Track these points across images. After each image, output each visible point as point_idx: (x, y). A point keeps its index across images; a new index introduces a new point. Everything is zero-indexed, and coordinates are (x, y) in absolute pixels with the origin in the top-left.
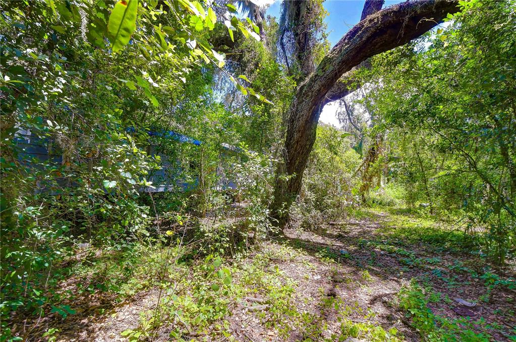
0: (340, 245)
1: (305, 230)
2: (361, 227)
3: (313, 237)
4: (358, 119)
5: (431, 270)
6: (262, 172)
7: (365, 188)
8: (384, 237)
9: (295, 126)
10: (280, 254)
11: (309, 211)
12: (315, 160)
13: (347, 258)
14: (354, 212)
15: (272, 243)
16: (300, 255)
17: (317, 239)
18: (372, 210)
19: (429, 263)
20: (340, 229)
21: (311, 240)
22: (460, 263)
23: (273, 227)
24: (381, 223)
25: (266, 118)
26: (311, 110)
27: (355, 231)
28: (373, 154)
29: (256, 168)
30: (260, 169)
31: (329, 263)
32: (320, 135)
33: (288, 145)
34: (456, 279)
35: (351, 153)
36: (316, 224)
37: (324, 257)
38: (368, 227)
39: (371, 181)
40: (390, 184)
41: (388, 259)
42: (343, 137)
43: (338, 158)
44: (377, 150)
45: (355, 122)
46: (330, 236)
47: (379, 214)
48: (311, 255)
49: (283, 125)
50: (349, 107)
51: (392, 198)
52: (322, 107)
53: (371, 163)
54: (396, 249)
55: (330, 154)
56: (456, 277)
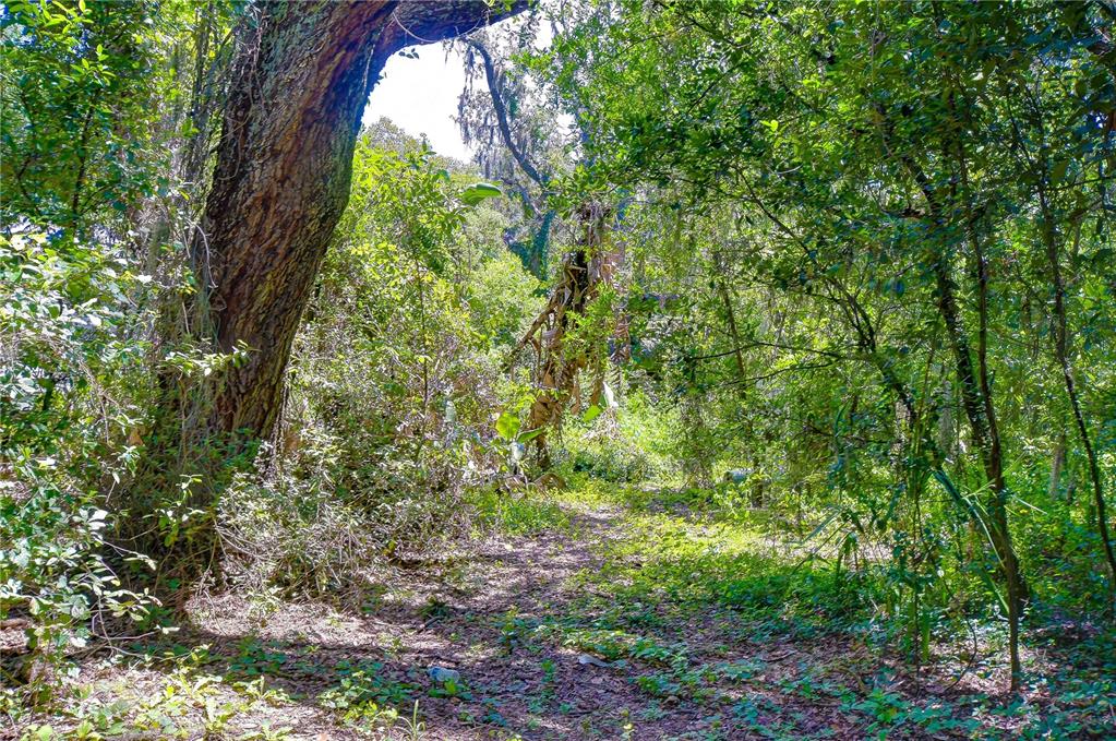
0: (433, 645)
1: (288, 597)
2: (523, 569)
3: (322, 624)
4: (534, 134)
5: (731, 703)
6: (66, 333)
7: (548, 412)
8: (596, 601)
9: (255, 128)
10: (154, 715)
11: (309, 512)
12: (347, 288)
13: (450, 697)
14: (502, 511)
15: (123, 666)
16: (256, 705)
17: (340, 629)
18: (570, 501)
19: (729, 679)
20: (441, 580)
21: (312, 639)
22: (817, 668)
23: (120, 593)
24: (594, 547)
25: (99, 70)
26: (331, 67)
27: (497, 584)
28: (579, 278)
29: (33, 307)
30: (55, 313)
31: (377, 725)
32: (370, 182)
33: (219, 210)
34: (799, 724)
35: (506, 266)
36: (337, 567)
37: (357, 702)
38: (546, 567)
39: (569, 386)
40: (637, 397)
41: (598, 681)
42: (472, 201)
43: (441, 288)
44: (596, 266)
45: (522, 144)
46: (398, 613)
47: (593, 515)
48: (304, 702)
49: (199, 114)
50: (503, 79)
51: (642, 452)
52: (379, 61)
53: (572, 315)
54: (631, 641)
55: (409, 269)
56: (799, 717)
